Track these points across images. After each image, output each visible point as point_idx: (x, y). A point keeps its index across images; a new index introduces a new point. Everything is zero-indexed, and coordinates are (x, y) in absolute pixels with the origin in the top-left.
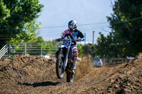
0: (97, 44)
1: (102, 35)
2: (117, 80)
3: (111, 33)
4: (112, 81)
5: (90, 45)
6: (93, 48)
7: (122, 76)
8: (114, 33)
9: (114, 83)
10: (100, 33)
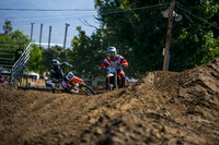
0: (71, 48)
1: (83, 33)
2: (101, 120)
3: (99, 31)
4: (93, 121)
5: (59, 49)
6: (62, 57)
7: (112, 113)
8: (105, 31)
9: (96, 125)
10: (79, 29)
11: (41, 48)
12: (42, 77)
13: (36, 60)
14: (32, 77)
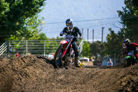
0: (107, 42)
1: (113, 32)
2: (129, 83)
3: (122, 30)
4: (124, 84)
5: (99, 42)
6: (102, 46)
7: (135, 79)
8: (126, 30)
9: (126, 86)
10: (110, 29)
11: (88, 43)
12: (90, 60)
13: (86, 50)
14: (85, 60)
